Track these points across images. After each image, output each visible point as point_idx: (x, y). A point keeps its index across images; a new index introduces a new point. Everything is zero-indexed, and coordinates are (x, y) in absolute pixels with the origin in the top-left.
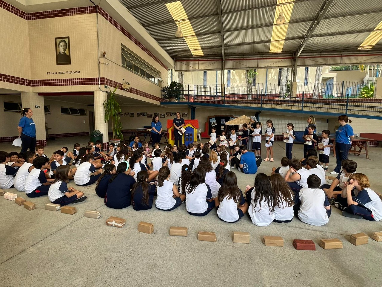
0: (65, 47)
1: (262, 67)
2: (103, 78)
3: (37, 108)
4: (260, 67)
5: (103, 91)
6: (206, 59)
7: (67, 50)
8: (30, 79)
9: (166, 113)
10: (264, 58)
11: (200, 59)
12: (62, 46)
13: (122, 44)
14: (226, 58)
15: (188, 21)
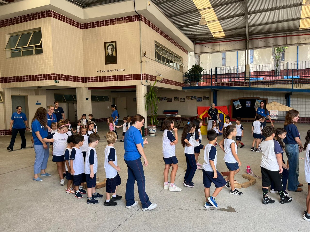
0: (113, 50)
1: (291, 44)
2: (145, 74)
3: (87, 100)
4: (289, 44)
5: (144, 85)
6: (228, 40)
7: (114, 52)
8: (83, 77)
9: (187, 97)
10: (293, 34)
11: (221, 40)
12: (110, 49)
13: (155, 41)
14: (250, 37)
15: (212, 10)
